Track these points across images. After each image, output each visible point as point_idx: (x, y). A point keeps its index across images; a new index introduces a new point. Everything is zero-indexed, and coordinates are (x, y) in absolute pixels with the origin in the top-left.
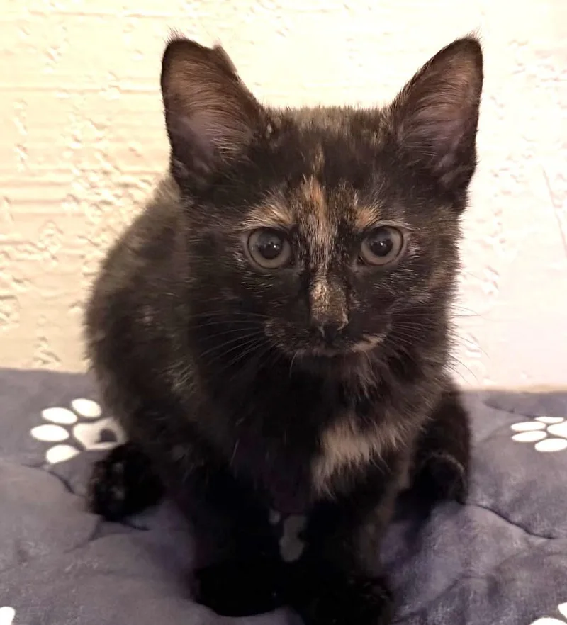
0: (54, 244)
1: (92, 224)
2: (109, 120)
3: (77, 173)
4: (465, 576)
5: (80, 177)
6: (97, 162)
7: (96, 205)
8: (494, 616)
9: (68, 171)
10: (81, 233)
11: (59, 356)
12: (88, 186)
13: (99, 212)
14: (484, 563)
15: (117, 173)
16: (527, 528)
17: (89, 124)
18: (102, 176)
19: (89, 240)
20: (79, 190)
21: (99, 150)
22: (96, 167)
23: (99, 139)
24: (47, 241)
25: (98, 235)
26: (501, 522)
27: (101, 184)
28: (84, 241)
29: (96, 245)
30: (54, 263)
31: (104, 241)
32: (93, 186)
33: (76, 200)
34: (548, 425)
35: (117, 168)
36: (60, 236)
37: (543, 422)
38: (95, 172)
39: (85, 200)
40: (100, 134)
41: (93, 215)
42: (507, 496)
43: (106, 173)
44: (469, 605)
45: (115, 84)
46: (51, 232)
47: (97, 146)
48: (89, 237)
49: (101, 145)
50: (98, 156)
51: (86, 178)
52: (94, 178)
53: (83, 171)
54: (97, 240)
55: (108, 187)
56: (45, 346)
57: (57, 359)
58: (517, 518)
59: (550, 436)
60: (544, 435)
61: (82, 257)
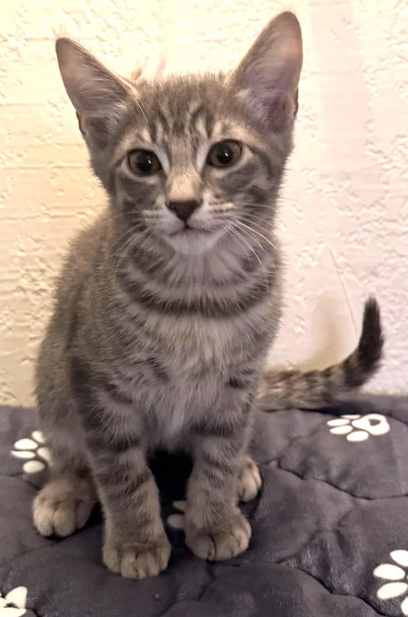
0: (9, 320)
1: (33, 305)
2: (43, 236)
3: (23, 272)
4: (318, 531)
5: (25, 274)
6: (36, 264)
7: (37, 293)
8: (349, 563)
9: (17, 272)
10: (28, 311)
11: (15, 394)
12: (30, 280)
13: (38, 297)
14: (330, 520)
15: (50, 270)
16: (352, 493)
17: (30, 239)
18: (39, 273)
19: (33, 316)
20: (24, 283)
21: (38, 257)
22: (35, 267)
23: (38, 249)
24: (5, 319)
25: (38, 312)
26: (335, 491)
27: (40, 278)
28: (30, 317)
29: (37, 319)
30: (10, 333)
31: (43, 316)
32: (34, 280)
33: (23, 290)
34: (351, 420)
35: (49, 267)
36: (12, 314)
37: (348, 419)
38: (35, 270)
39: (30, 290)
40: (37, 245)
41: (35, 299)
42: (335, 473)
43: (42, 271)
44: (328, 553)
45: (46, 212)
46: (7, 312)
47: (35, 253)
48: (33, 314)
49: (38, 253)
50: (37, 260)
51: (29, 276)
52: (34, 275)
53: (27, 270)
54: (39, 315)
55: (43, 280)
56: (5, 389)
57: (14, 397)
58: (344, 486)
59: (355, 429)
60: (350, 429)
61: (28, 327)
